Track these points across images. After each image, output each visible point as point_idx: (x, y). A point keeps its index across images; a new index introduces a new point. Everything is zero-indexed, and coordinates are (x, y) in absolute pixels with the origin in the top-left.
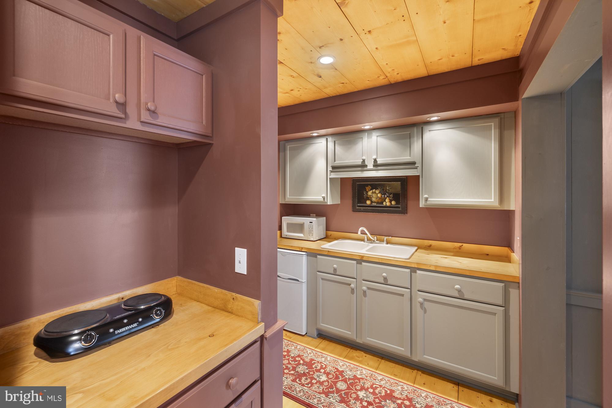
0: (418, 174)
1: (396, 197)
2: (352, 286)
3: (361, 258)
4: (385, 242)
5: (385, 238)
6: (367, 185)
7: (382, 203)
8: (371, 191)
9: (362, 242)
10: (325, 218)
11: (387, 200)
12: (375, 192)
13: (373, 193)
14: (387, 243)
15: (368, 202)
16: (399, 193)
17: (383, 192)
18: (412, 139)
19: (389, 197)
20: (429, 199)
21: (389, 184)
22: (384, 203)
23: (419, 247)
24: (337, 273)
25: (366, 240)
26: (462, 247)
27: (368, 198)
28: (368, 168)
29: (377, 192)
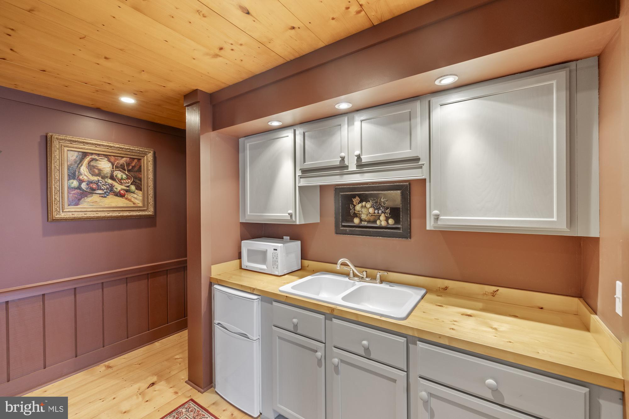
0: (423, 177)
1: (395, 213)
2: (319, 354)
3: (330, 311)
4: (378, 281)
5: (379, 274)
6: (354, 196)
7: (375, 222)
8: (360, 205)
9: (347, 279)
10: (299, 243)
11: (382, 218)
12: (365, 206)
13: (362, 207)
14: (382, 282)
15: (356, 221)
16: (398, 207)
17: (377, 206)
18: (412, 121)
19: (385, 213)
20: (441, 217)
21: (384, 195)
22: (378, 222)
23: (429, 290)
24: (299, 332)
25: (352, 275)
26: (498, 293)
27: (356, 215)
28: (349, 170)
29: (368, 205)
